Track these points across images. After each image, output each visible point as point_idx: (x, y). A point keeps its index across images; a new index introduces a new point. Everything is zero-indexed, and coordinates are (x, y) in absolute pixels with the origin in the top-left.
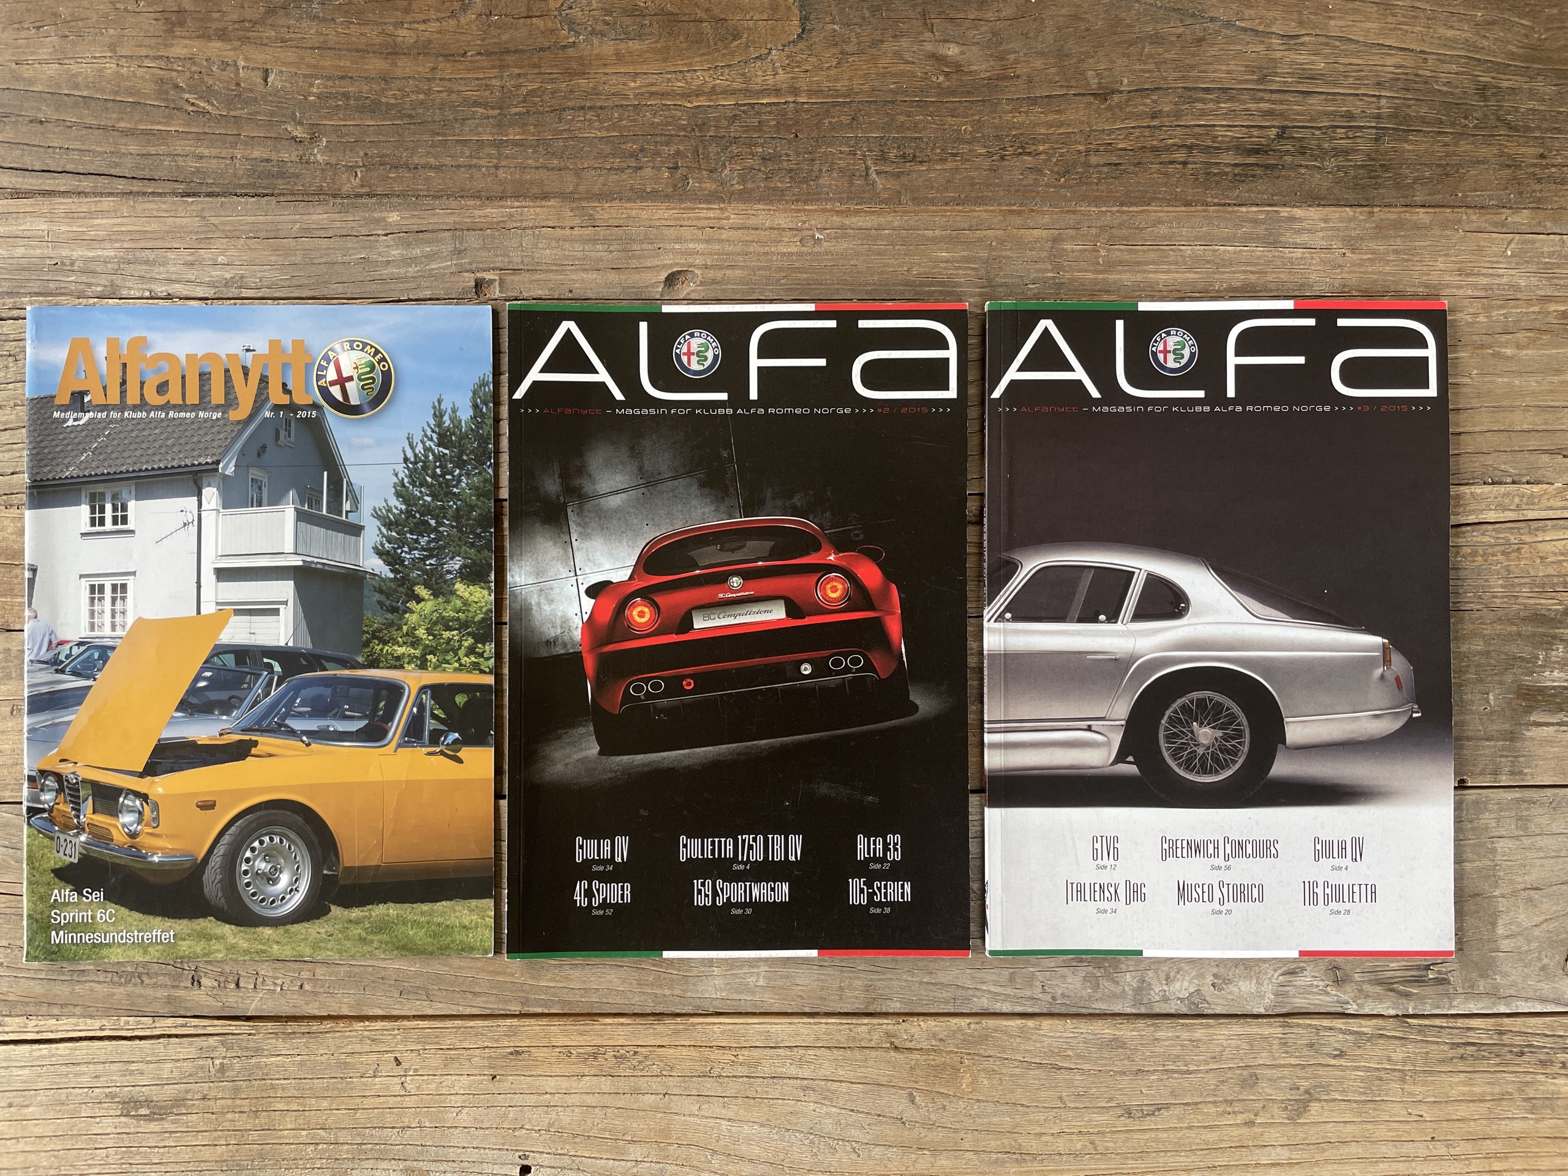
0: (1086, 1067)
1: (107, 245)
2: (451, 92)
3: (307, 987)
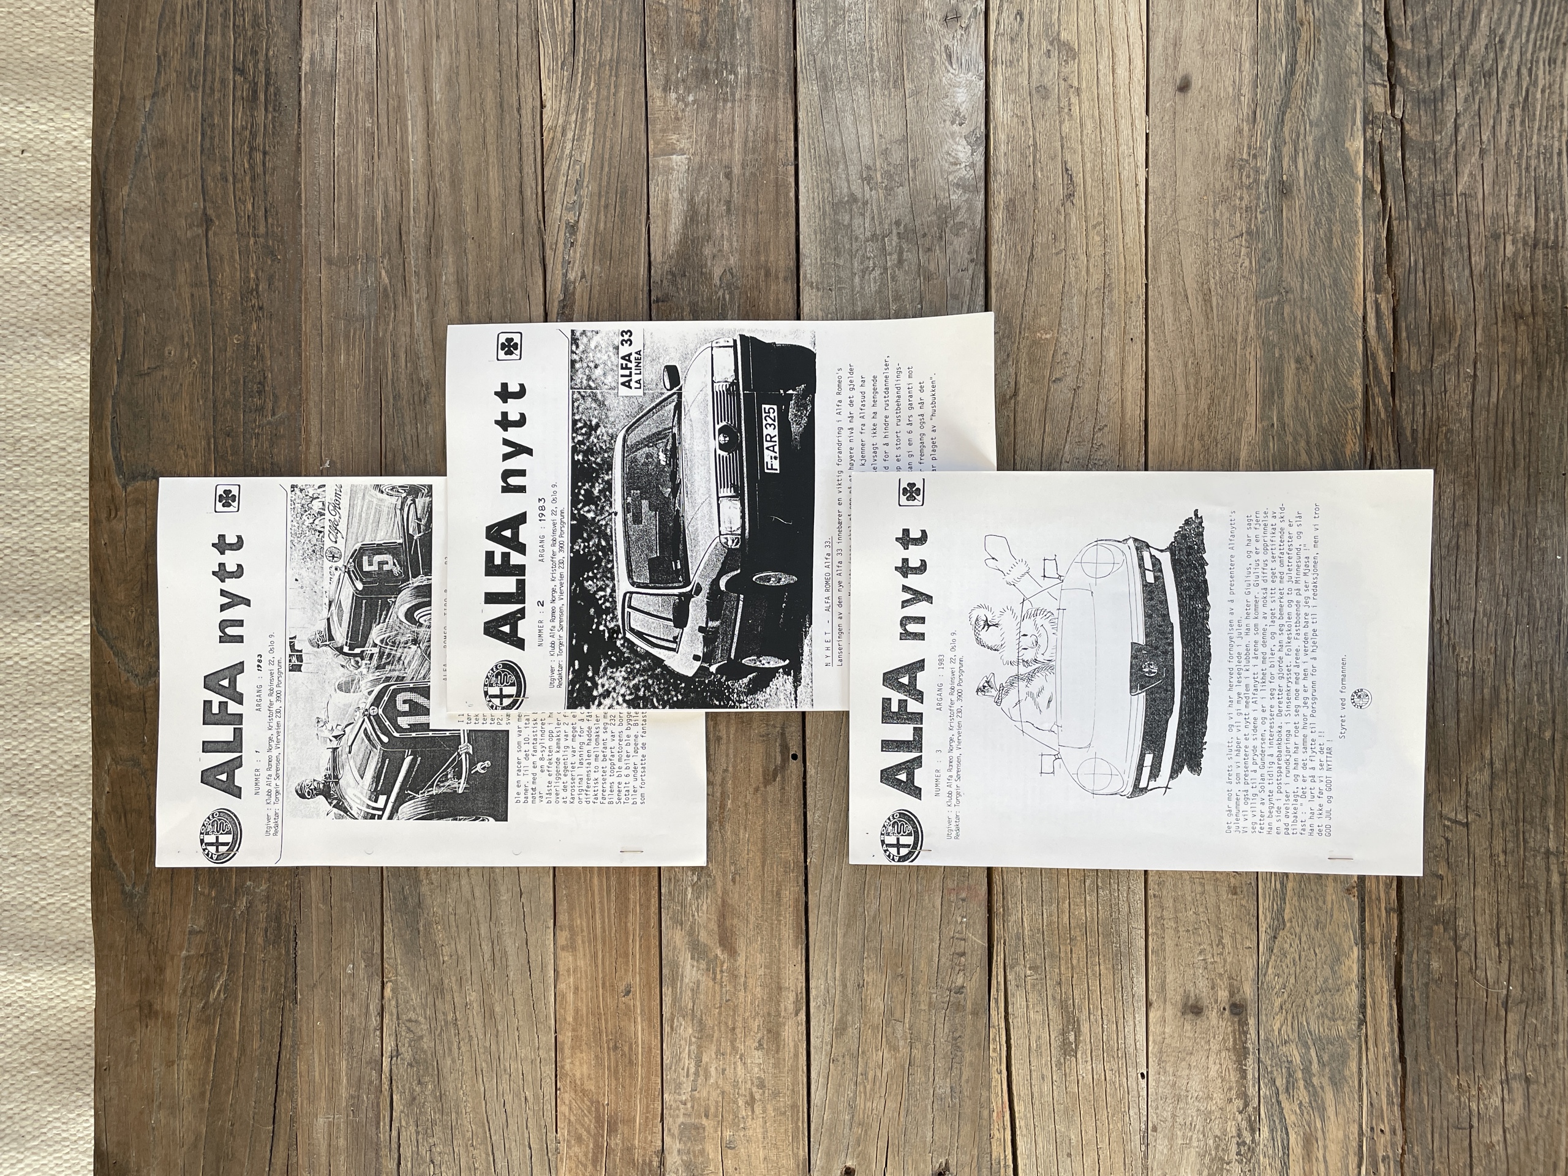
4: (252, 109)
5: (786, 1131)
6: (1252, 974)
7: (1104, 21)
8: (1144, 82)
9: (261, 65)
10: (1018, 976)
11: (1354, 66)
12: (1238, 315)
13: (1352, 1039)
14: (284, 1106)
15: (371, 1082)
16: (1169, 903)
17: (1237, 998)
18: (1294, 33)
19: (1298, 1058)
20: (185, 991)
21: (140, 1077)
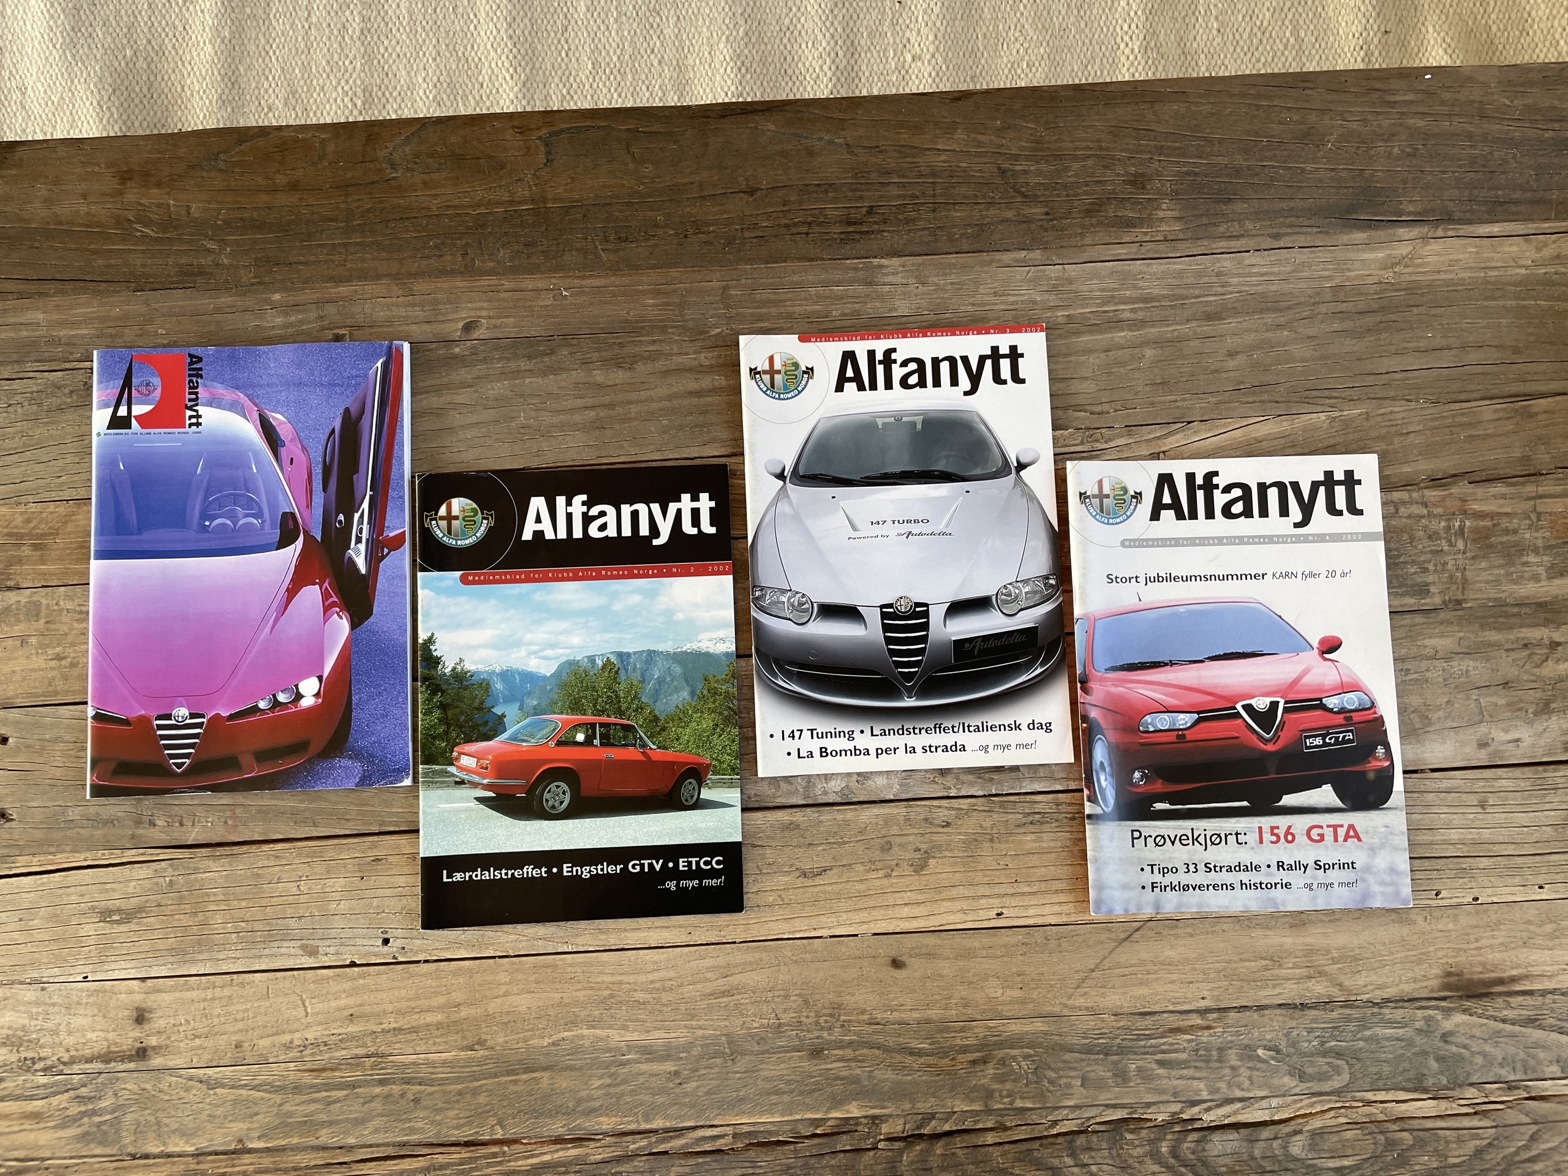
0: (773, 844)
1: (83, 326)
2: (313, 214)
3: (230, 822)
4: (842, 222)
5: (36, 687)
6: (171, 1064)
7: (945, 894)
8: (898, 930)
10: (164, 870)
11: (919, 1105)
12: (712, 1020)
13: (119, 1149)
14: (52, 287)
15: (71, 353)
16: (227, 992)
17: (150, 1053)
18: (943, 1053)
19: (103, 1105)
20: (141, 204)
21: (73, 174)
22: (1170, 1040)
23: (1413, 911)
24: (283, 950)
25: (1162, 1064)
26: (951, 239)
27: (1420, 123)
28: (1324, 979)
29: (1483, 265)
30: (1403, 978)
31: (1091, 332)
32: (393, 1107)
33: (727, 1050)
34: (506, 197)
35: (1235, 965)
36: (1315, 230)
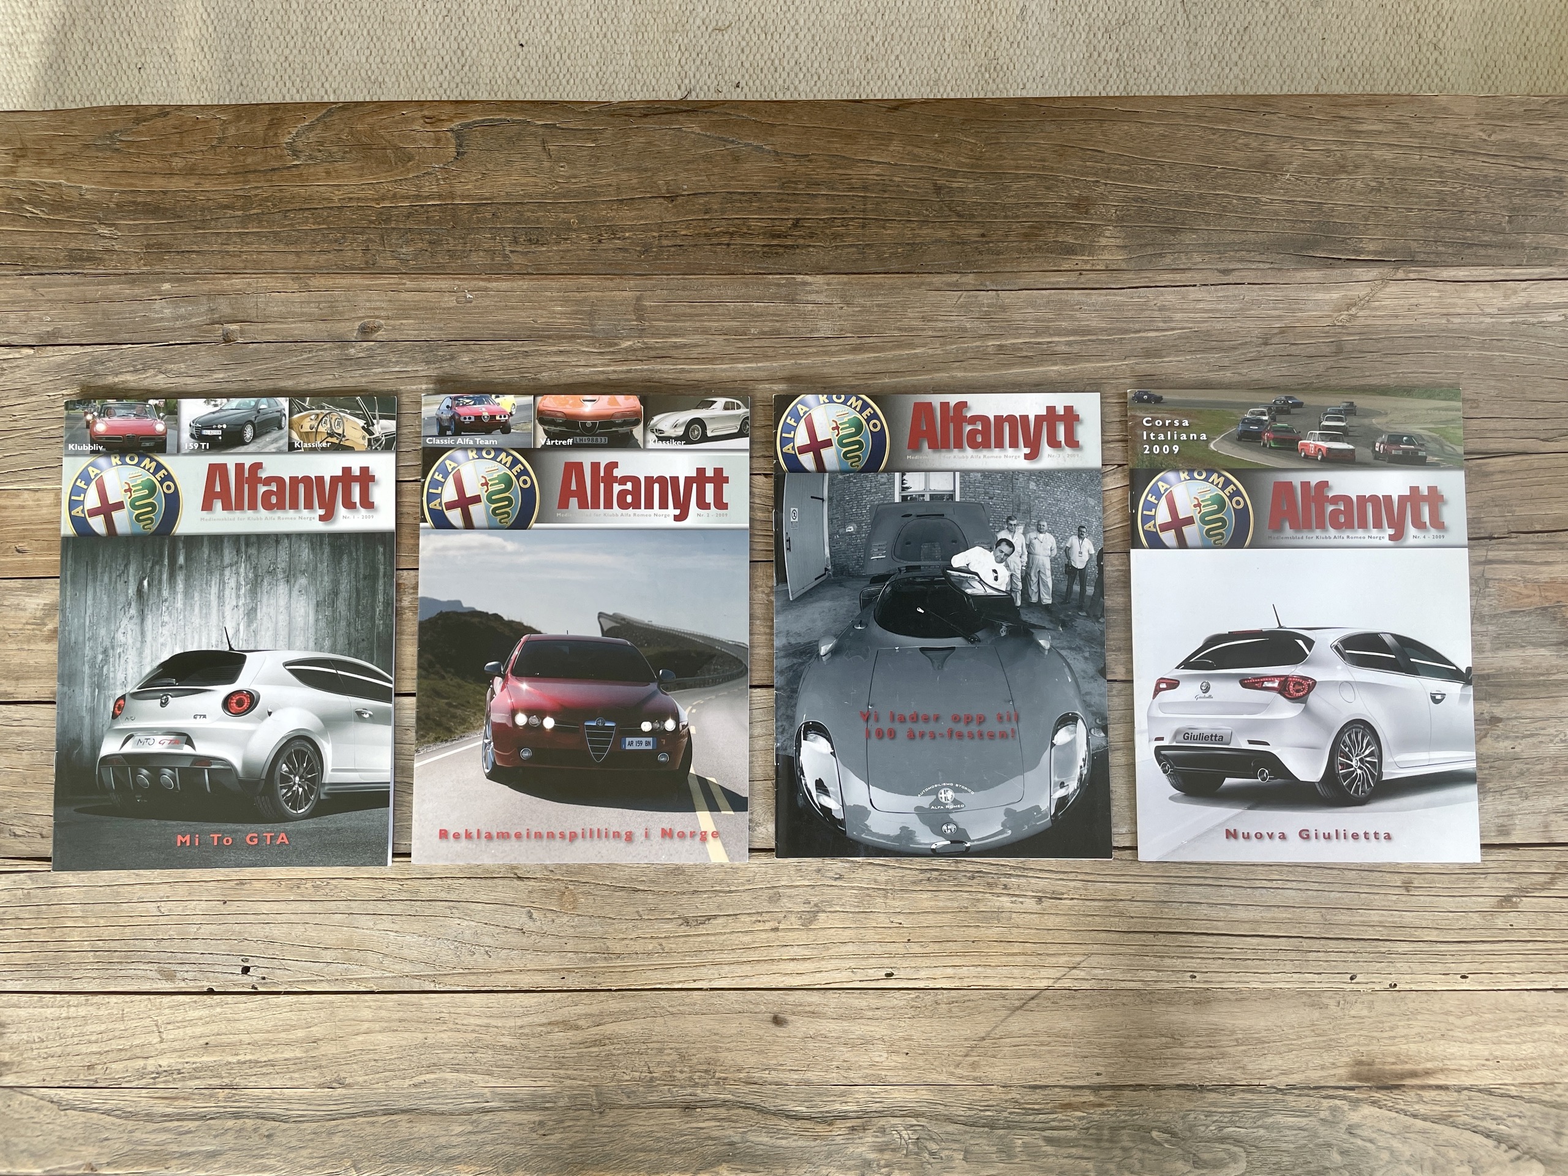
0: (656, 889)
2: (208, 200)
4: (764, 233)
6: (23, 1082)
7: (833, 951)
8: (781, 986)
9: (801, 241)
10: (23, 882)
12: (581, 1070)
16: (82, 1012)
18: (822, 1118)
20: (33, 183)
22: (1060, 1116)
23: (1326, 994)
24: (139, 972)
25: (1049, 1141)
26: (880, 259)
27: (1388, 155)
28: (1226, 1060)
29: (1444, 311)
30: (1311, 1064)
31: (1023, 365)
32: (245, 1142)
33: (595, 1103)
34: (413, 191)
35: (1134, 1041)
36: (1268, 266)
